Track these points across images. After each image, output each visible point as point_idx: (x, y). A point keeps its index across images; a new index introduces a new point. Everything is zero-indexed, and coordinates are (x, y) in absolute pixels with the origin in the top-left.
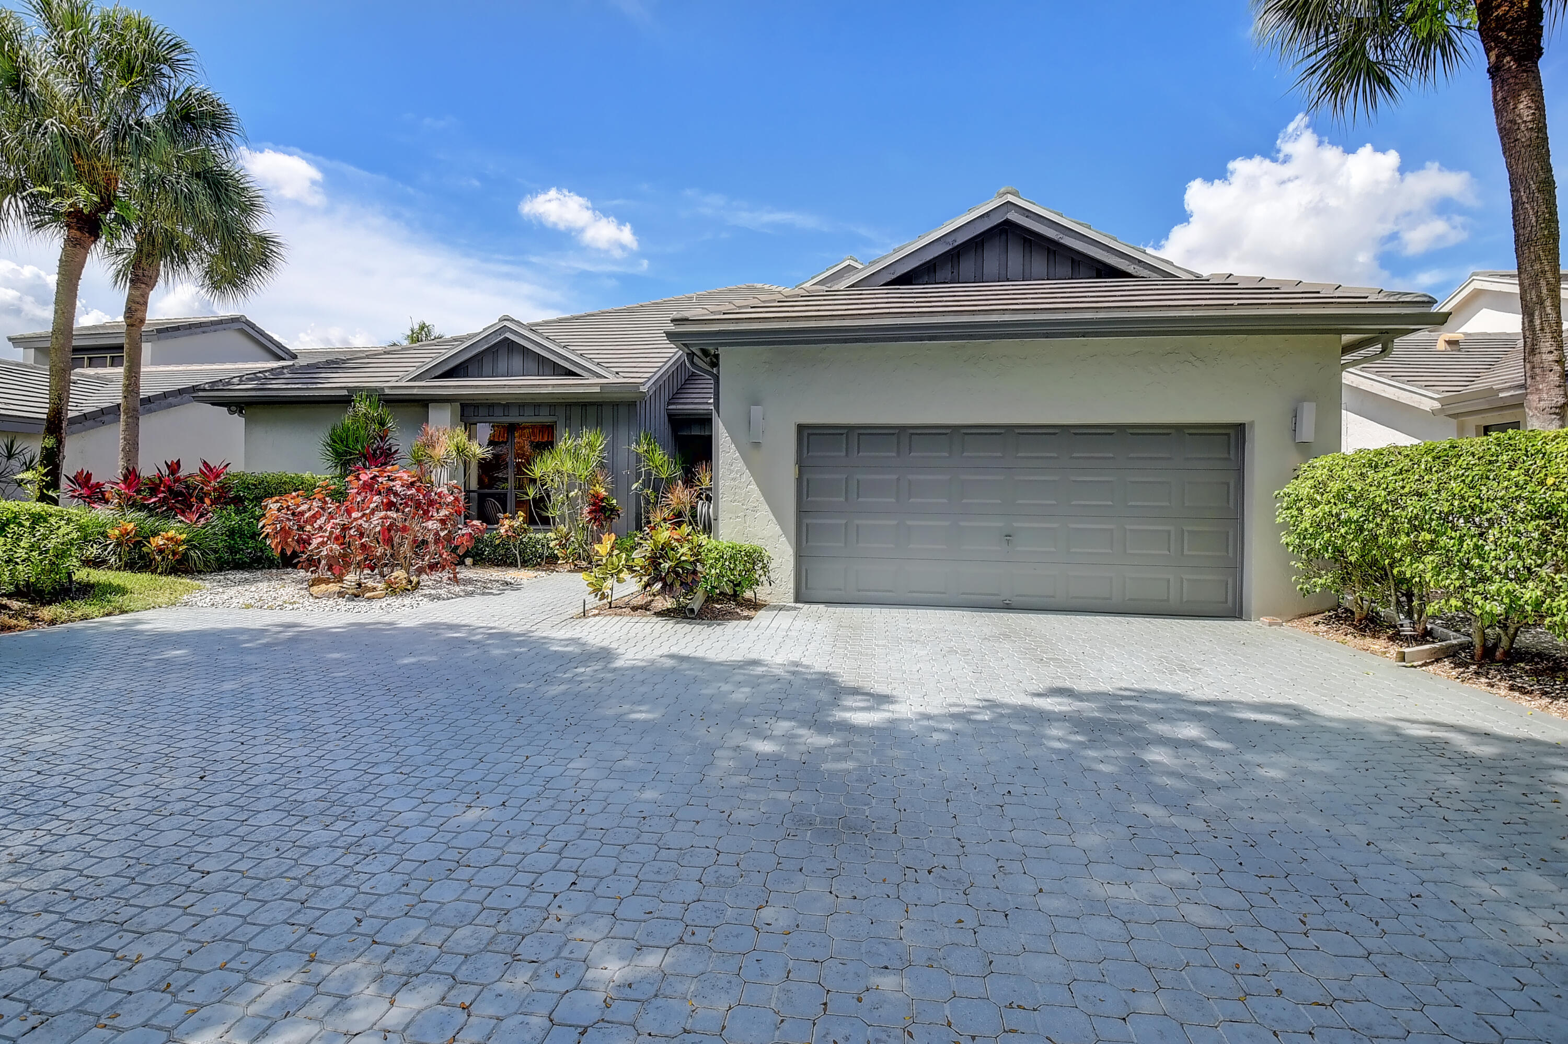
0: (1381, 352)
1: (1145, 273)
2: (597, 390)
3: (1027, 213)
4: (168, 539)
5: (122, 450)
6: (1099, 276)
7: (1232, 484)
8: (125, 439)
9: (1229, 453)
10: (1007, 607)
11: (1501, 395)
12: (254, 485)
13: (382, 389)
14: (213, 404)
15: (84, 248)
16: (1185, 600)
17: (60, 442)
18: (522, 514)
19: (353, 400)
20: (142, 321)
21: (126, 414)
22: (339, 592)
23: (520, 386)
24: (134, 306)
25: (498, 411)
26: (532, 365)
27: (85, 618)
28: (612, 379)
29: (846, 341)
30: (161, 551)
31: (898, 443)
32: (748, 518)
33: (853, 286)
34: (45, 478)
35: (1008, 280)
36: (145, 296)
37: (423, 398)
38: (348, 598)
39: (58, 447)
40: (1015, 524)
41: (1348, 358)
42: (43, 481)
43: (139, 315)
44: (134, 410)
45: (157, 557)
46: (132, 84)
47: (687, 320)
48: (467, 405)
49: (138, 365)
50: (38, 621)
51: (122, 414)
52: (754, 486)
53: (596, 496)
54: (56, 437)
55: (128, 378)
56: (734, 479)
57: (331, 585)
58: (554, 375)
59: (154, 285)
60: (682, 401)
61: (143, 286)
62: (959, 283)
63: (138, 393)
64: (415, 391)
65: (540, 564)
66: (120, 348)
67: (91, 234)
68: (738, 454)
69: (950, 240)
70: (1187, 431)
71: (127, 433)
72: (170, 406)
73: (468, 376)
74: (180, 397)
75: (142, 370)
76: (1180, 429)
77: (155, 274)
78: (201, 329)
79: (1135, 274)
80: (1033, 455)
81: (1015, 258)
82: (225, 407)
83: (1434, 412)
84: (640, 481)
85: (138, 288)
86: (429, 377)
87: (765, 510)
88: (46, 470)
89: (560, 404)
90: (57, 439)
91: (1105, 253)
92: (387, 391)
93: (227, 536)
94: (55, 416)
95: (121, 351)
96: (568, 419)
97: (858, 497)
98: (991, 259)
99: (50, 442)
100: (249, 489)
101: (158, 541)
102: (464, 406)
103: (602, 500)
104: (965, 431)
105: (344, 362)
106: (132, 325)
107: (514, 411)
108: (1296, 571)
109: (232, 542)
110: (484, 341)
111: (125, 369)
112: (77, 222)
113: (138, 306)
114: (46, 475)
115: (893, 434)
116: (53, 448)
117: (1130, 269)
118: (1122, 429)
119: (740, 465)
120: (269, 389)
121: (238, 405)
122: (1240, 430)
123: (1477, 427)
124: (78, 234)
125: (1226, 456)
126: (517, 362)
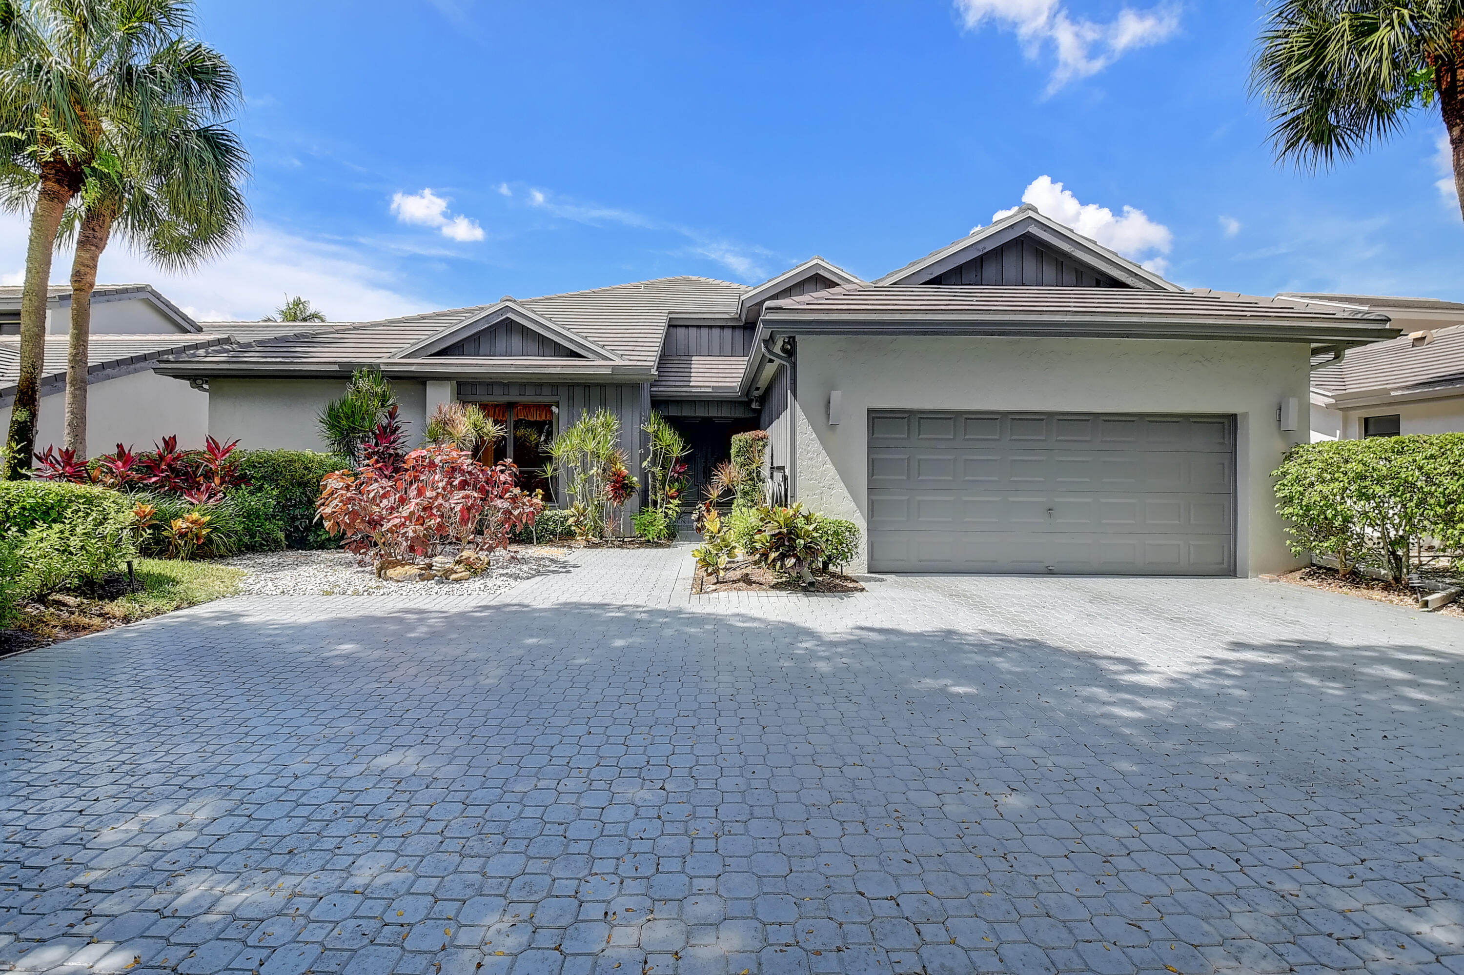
0: (1334, 359)
1: (1140, 284)
2: (609, 371)
3: (1045, 228)
4: (192, 523)
5: (69, 425)
6: (1098, 285)
7: (1226, 464)
8: (72, 413)
9: (1224, 438)
10: (1050, 572)
11: (1393, 394)
12: (259, 463)
13: (378, 365)
14: (175, 377)
15: (62, 202)
16: (1192, 562)
17: (33, 415)
18: (541, 491)
19: (353, 376)
20: (92, 285)
21: (72, 384)
22: (419, 575)
23: (527, 366)
24: (83, 270)
25: (481, 390)
26: (533, 346)
27: (157, 612)
28: (618, 362)
29: (925, 333)
30: (182, 535)
31: (955, 427)
32: (824, 496)
33: (895, 284)
34: (17, 455)
35: (1023, 285)
36: (94, 259)
37: (422, 375)
38: (438, 581)
39: (32, 421)
40: (1056, 500)
41: (1315, 361)
42: (15, 458)
43: (88, 278)
44: (81, 382)
45: (179, 541)
46: (130, 28)
47: (781, 308)
48: (466, 383)
49: (86, 334)
50: (109, 618)
51: (68, 386)
52: (829, 466)
53: (618, 474)
54: (30, 410)
55: (75, 346)
56: (811, 459)
57: (407, 567)
58: (555, 356)
59: (104, 247)
60: (664, 383)
61: (93, 248)
62: (982, 285)
63: (86, 363)
64: (413, 368)
65: (552, 541)
66: (17, 314)
67: (70, 188)
68: (814, 435)
69: (980, 247)
70: (1191, 420)
71: (74, 406)
72: (108, 377)
73: (463, 355)
74: (117, 369)
75: (90, 338)
76: (1186, 417)
77: (105, 236)
78: (106, 298)
79: (1133, 285)
80: (1072, 438)
81: (1030, 266)
82: (188, 379)
83: (1328, 406)
84: (649, 459)
85: (87, 251)
86: (425, 354)
87: (840, 488)
88: (19, 446)
89: (563, 384)
90: (31, 412)
91: (1108, 266)
92: (383, 368)
93: (244, 517)
94: (28, 387)
95: (17, 317)
96: (571, 399)
97: (919, 475)
98: (1010, 265)
99: (22, 415)
100: (255, 466)
101: (179, 524)
102: (459, 384)
103: (624, 477)
104: (1013, 417)
105: (314, 336)
106: (81, 290)
107: (514, 391)
108: (1289, 536)
109: (251, 524)
110: (484, 320)
111: (72, 337)
112: (56, 174)
113: (88, 270)
114: (19, 452)
115: (950, 418)
116: (25, 422)
117: (1129, 281)
118: (1142, 416)
119: (817, 445)
120: (246, 362)
121: (196, 378)
122: (1232, 418)
123: (1360, 418)
124: (56, 187)
125: (1221, 441)
126: (516, 341)
